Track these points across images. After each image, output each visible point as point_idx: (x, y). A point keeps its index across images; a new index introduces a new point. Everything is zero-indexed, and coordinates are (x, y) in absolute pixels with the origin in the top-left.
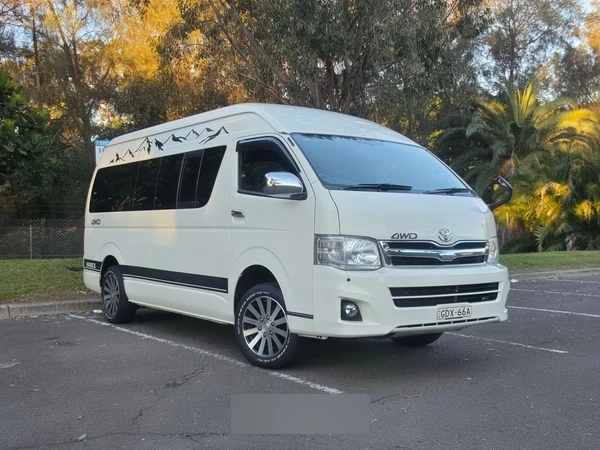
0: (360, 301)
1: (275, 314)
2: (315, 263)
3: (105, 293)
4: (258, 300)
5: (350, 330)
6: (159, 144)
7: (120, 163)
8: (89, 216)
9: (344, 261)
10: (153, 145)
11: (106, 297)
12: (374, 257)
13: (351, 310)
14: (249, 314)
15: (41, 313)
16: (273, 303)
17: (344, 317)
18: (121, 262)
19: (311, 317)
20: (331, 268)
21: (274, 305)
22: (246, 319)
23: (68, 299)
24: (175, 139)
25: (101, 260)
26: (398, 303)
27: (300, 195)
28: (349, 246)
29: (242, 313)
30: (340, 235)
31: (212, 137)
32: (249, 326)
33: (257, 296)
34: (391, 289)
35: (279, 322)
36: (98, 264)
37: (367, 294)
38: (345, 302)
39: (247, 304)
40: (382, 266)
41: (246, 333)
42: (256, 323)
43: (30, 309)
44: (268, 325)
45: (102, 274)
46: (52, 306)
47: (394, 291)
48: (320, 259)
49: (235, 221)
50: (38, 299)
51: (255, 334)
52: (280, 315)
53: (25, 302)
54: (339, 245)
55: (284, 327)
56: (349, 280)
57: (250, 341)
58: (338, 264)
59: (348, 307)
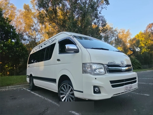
0: (100, 86)
1: (70, 90)
2: (83, 73)
3: (30, 83)
4: (65, 86)
5: (97, 97)
6: (41, 46)
7: (34, 52)
8: (28, 65)
9: (93, 72)
10: (40, 47)
11: (30, 84)
12: (102, 70)
13: (97, 90)
14: (62, 90)
15: (17, 88)
16: (69, 87)
17: (95, 92)
18: (33, 76)
19: (82, 92)
20: (89, 75)
21: (70, 87)
22: (61, 92)
23: (25, 84)
24: (45, 44)
25: (29, 75)
26: (113, 86)
27: (77, 51)
28: (94, 67)
29: (60, 90)
30: (91, 63)
31: (52, 42)
32: (62, 94)
33: (64, 84)
34: (110, 81)
35: (71, 93)
36: (29, 76)
37: (103, 83)
38: (95, 87)
39: (61, 87)
40: (105, 73)
41: (61, 96)
42: (64, 93)
43: (14, 87)
44: (68, 93)
45: (30, 79)
46: (19, 86)
47: (112, 82)
48: (84, 72)
49: (58, 62)
50: (18, 85)
51: (64, 96)
52: (72, 91)
53: (15, 85)
54: (91, 66)
55: (73, 94)
56: (96, 79)
57: (62, 99)
58: (91, 73)
59: (96, 88)
